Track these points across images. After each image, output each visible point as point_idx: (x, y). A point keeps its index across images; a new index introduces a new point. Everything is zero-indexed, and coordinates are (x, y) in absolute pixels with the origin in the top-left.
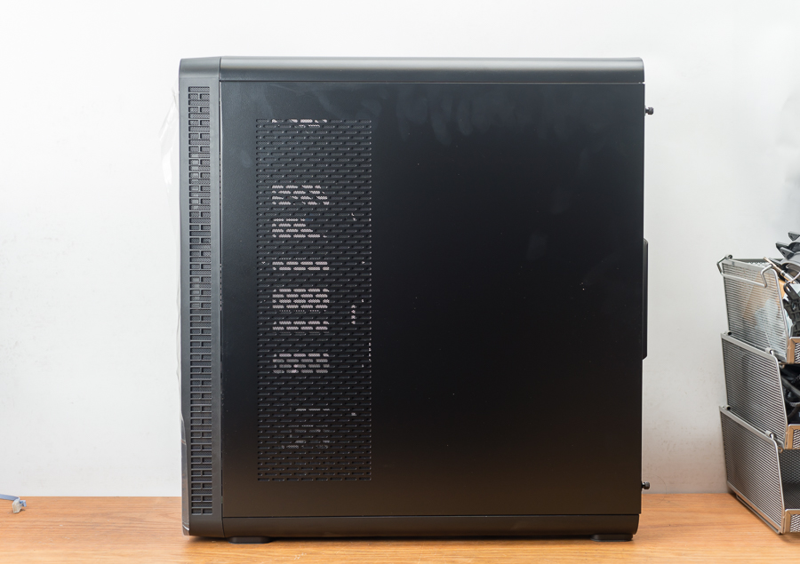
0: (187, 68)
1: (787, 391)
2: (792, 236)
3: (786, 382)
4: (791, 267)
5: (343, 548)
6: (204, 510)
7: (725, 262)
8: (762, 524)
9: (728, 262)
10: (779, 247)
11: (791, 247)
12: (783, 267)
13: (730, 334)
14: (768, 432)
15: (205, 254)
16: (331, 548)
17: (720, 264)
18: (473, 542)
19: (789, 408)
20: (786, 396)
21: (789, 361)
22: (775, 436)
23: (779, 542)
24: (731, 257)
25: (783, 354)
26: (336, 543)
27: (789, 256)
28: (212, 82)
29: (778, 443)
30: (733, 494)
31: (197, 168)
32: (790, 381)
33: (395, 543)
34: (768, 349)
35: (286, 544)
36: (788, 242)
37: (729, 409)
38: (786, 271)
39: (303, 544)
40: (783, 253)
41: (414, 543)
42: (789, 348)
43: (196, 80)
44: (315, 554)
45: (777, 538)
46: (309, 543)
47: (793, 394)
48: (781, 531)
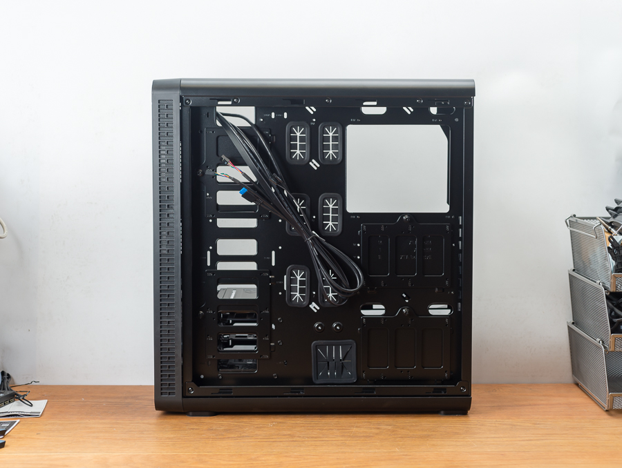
0: (158, 86)
1: (611, 310)
2: (617, 202)
3: (610, 304)
4: (616, 224)
5: (302, 419)
6: (169, 393)
7: (571, 219)
8: (594, 404)
9: (574, 219)
10: (608, 209)
11: (616, 209)
12: (610, 224)
13: (574, 270)
14: (598, 340)
15: (170, 216)
16: (293, 419)
17: (568, 221)
18: (391, 416)
19: (612, 323)
20: (610, 315)
21: (612, 289)
22: (603, 342)
23: (605, 416)
24: (575, 216)
25: (608, 285)
26: (297, 416)
27: (615, 216)
28: (175, 96)
29: (605, 347)
30: (577, 384)
31: (164, 156)
32: (613, 304)
33: (338, 416)
34: (598, 282)
35: (262, 416)
36: (614, 206)
37: (573, 323)
38: (613, 227)
39: (274, 416)
40: (611, 214)
41: (351, 416)
42: (612, 281)
43: (164, 95)
44: (283, 423)
45: (605, 413)
46: (278, 416)
47: (616, 313)
48: (606, 409)
